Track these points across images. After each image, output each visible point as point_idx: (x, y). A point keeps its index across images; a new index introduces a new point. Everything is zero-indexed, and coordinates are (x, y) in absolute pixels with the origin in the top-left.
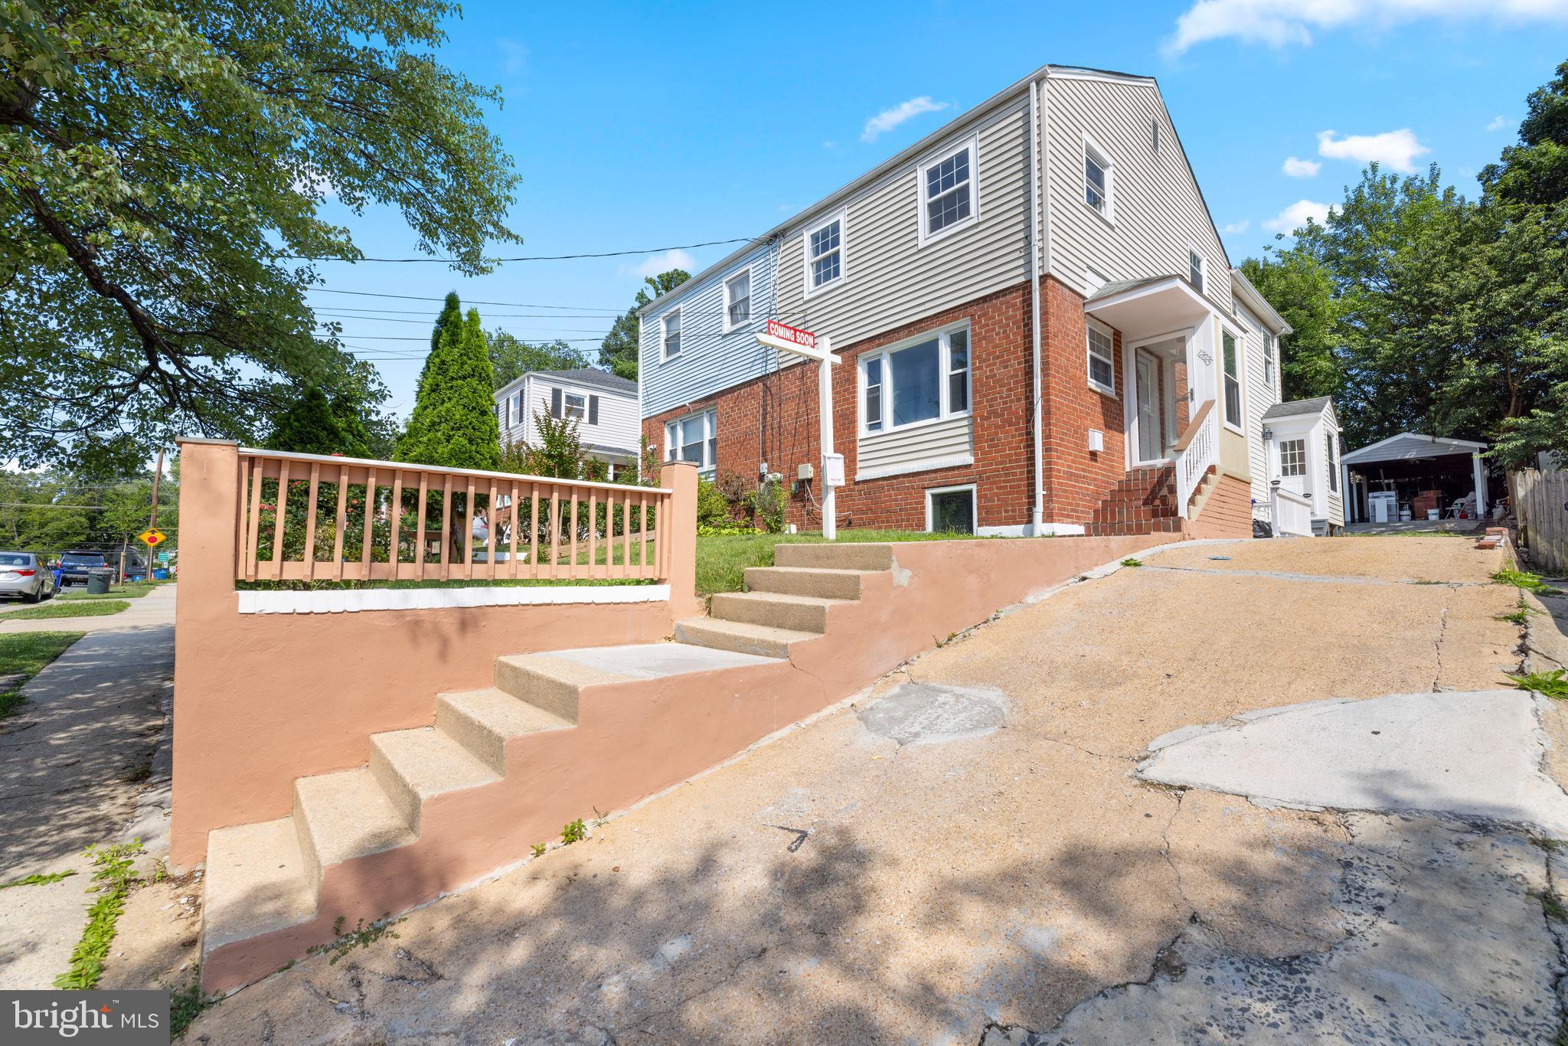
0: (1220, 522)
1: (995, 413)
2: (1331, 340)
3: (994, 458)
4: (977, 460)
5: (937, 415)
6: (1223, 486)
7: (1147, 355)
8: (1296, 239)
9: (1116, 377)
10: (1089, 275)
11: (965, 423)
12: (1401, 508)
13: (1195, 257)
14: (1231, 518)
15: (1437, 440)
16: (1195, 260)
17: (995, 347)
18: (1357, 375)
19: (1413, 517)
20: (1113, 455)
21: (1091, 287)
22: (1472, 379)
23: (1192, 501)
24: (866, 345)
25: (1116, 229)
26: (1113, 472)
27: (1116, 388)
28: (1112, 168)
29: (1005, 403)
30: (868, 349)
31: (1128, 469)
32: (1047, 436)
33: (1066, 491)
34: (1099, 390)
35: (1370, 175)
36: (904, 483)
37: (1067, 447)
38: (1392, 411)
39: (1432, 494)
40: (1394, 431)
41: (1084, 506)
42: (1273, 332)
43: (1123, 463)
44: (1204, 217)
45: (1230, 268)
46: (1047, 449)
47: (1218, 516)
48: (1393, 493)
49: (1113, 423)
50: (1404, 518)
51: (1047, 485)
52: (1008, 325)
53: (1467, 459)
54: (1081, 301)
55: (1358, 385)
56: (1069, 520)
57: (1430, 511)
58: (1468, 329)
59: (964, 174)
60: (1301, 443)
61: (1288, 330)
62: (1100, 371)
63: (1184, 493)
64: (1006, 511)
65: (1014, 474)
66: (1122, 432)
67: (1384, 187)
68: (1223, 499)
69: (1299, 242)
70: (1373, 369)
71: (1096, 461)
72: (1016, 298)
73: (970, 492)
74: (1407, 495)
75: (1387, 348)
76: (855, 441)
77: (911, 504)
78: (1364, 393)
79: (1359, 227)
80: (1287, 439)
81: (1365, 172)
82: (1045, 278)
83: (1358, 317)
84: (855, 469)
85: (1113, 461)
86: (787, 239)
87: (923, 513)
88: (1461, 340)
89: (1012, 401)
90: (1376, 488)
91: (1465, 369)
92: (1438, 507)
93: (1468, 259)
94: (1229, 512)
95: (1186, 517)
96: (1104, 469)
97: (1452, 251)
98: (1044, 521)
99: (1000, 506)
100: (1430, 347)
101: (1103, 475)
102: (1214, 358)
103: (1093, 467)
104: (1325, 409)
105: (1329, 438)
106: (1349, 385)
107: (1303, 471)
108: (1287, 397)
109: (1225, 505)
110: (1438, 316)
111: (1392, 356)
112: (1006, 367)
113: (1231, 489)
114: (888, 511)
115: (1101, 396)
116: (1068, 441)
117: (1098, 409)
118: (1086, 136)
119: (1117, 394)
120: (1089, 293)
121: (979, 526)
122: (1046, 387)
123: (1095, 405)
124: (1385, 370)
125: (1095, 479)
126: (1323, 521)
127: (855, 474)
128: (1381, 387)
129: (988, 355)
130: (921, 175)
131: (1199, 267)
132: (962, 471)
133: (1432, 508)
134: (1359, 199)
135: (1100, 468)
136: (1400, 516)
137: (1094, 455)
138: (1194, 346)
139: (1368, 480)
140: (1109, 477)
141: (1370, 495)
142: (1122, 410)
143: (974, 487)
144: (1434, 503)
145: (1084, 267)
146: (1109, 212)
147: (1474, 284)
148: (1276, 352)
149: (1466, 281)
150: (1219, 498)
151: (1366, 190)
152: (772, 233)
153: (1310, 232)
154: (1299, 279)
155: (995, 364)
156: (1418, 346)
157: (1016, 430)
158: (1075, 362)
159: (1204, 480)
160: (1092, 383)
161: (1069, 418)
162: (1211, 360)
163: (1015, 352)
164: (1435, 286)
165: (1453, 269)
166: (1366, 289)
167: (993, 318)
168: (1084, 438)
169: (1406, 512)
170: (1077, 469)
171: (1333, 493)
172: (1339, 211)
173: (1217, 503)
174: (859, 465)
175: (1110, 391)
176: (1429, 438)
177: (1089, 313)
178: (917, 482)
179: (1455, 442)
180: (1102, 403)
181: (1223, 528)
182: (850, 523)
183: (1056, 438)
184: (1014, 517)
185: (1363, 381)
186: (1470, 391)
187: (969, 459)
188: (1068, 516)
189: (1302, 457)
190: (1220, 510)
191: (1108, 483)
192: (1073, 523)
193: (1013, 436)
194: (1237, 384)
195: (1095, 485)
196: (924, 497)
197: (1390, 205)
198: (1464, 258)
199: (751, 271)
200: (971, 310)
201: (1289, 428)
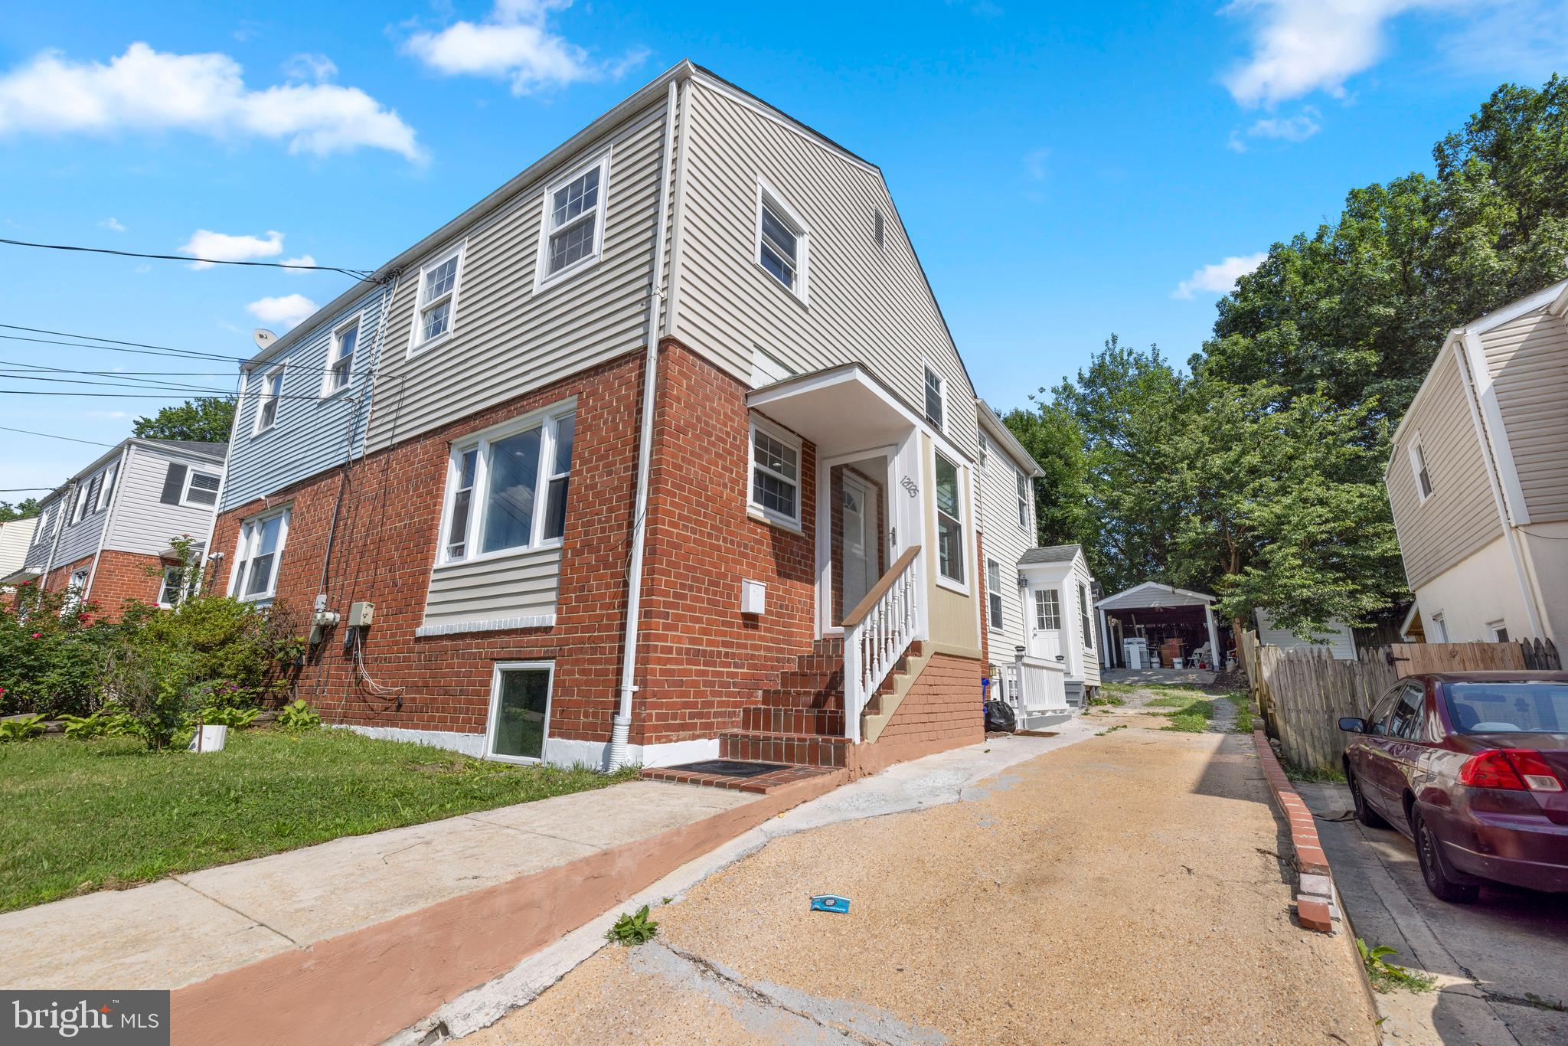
0: (929, 726)
1: (588, 544)
2: (1086, 489)
3: (580, 620)
4: (560, 621)
5: (527, 542)
6: (934, 671)
7: (855, 476)
8: (1054, 396)
9: (803, 504)
10: (758, 357)
11: (556, 557)
12: (1151, 655)
13: (932, 376)
14: (948, 716)
15: (1177, 591)
16: (932, 381)
17: (600, 442)
18: (1108, 523)
19: (1162, 665)
20: (791, 617)
21: (761, 373)
22: (1197, 534)
23: (873, 705)
24: (459, 428)
25: (811, 311)
26: (789, 643)
27: (804, 519)
28: (807, 237)
29: (603, 530)
30: (462, 435)
31: (817, 637)
32: (647, 591)
33: (681, 683)
34: (768, 521)
35: (1110, 345)
36: (470, 646)
37: (692, 609)
38: (1137, 561)
39: (1175, 642)
40: (1140, 579)
41: (721, 704)
42: (1027, 473)
43: (812, 628)
44: (943, 335)
45: (976, 397)
46: (646, 614)
47: (924, 718)
48: (1143, 640)
49: (794, 569)
50: (1154, 665)
51: (641, 677)
52: (618, 410)
53: (1200, 610)
54: (741, 391)
55: (1109, 532)
56: (682, 734)
57: (1176, 660)
58: (1192, 488)
59: (591, 200)
60: (1055, 593)
61: (1040, 472)
62: (771, 492)
63: (856, 697)
64: (586, 715)
65: (602, 650)
66: (812, 582)
67: (1122, 359)
68: (935, 690)
69: (1057, 399)
70: (1119, 518)
71: (756, 627)
72: (631, 370)
73: (545, 673)
74: (1156, 638)
75: (1128, 501)
76: (425, 573)
77: (473, 684)
78: (1116, 540)
79: (1103, 389)
80: (1042, 588)
81: (1107, 343)
82: (666, 343)
83: (1106, 471)
84: (420, 617)
85: (790, 625)
86: (404, 280)
87: (486, 703)
88: (1187, 498)
89: (611, 529)
90: (1129, 633)
91: (1191, 525)
92: (1181, 656)
93: (1187, 425)
94: (944, 708)
95: (857, 740)
96: (772, 640)
97: (1174, 417)
98: (631, 740)
99: (578, 704)
100: (1162, 502)
101: (768, 649)
102: (921, 488)
103: (753, 637)
104: (1076, 558)
105: (1082, 589)
106: (1103, 532)
107: (1058, 626)
108: (1044, 542)
109: (939, 699)
110: (1165, 475)
111: (1132, 508)
112: (609, 473)
113: (949, 672)
114: (446, 693)
115: (772, 529)
116: (695, 599)
117: (766, 548)
118: (761, 179)
119: (804, 527)
120: (755, 383)
121: (551, 735)
122: (653, 509)
123: (760, 543)
124: (1130, 521)
125: (753, 657)
126: (1079, 684)
127: (419, 624)
128: (1129, 535)
129: (591, 453)
130: (548, 199)
131: (938, 389)
132: (540, 637)
133: (1176, 657)
134: (1102, 366)
135: (762, 639)
136: (1151, 663)
137: (751, 620)
138: (896, 471)
139: (1123, 624)
140: (781, 651)
141: (1125, 640)
142: (813, 552)
143: (551, 665)
144: (1178, 651)
145: (750, 346)
146: (801, 288)
147: (1192, 449)
148: (1030, 494)
149: (1186, 445)
150: (927, 689)
151: (1108, 358)
152: (387, 269)
153: (1065, 388)
154: (1054, 429)
155: (597, 468)
156: (1154, 500)
157: (613, 576)
158: (721, 476)
159: (901, 666)
160: (755, 510)
161: (702, 562)
162: (916, 490)
163: (622, 452)
164: (1163, 447)
165: (1176, 433)
166: (1110, 445)
167: (603, 399)
168: (734, 593)
169: (1156, 660)
170: (710, 643)
171: (1087, 650)
172: (1087, 375)
173: (924, 699)
174: (427, 610)
175: (793, 524)
176: (1169, 589)
177: (752, 408)
178: (485, 648)
179: (1190, 594)
180: (774, 539)
181: (933, 735)
182: (400, 706)
183: (666, 594)
184: (594, 727)
185: (1113, 529)
186: (1197, 545)
187: (548, 617)
188: (683, 727)
189: (1056, 608)
190: (928, 709)
191: (778, 660)
192: (694, 738)
193: (608, 586)
194: (960, 526)
195: (751, 666)
196: (490, 674)
197: (1125, 374)
198: (1184, 424)
199: (362, 318)
200: (579, 385)
201: (1043, 575)
